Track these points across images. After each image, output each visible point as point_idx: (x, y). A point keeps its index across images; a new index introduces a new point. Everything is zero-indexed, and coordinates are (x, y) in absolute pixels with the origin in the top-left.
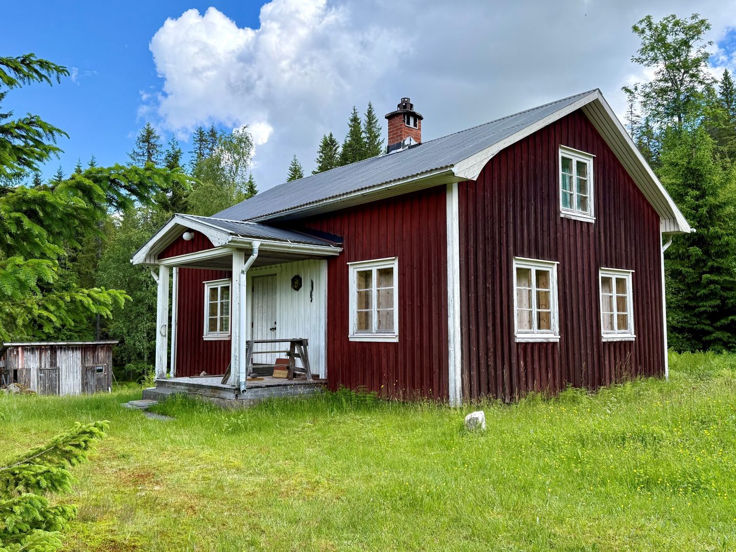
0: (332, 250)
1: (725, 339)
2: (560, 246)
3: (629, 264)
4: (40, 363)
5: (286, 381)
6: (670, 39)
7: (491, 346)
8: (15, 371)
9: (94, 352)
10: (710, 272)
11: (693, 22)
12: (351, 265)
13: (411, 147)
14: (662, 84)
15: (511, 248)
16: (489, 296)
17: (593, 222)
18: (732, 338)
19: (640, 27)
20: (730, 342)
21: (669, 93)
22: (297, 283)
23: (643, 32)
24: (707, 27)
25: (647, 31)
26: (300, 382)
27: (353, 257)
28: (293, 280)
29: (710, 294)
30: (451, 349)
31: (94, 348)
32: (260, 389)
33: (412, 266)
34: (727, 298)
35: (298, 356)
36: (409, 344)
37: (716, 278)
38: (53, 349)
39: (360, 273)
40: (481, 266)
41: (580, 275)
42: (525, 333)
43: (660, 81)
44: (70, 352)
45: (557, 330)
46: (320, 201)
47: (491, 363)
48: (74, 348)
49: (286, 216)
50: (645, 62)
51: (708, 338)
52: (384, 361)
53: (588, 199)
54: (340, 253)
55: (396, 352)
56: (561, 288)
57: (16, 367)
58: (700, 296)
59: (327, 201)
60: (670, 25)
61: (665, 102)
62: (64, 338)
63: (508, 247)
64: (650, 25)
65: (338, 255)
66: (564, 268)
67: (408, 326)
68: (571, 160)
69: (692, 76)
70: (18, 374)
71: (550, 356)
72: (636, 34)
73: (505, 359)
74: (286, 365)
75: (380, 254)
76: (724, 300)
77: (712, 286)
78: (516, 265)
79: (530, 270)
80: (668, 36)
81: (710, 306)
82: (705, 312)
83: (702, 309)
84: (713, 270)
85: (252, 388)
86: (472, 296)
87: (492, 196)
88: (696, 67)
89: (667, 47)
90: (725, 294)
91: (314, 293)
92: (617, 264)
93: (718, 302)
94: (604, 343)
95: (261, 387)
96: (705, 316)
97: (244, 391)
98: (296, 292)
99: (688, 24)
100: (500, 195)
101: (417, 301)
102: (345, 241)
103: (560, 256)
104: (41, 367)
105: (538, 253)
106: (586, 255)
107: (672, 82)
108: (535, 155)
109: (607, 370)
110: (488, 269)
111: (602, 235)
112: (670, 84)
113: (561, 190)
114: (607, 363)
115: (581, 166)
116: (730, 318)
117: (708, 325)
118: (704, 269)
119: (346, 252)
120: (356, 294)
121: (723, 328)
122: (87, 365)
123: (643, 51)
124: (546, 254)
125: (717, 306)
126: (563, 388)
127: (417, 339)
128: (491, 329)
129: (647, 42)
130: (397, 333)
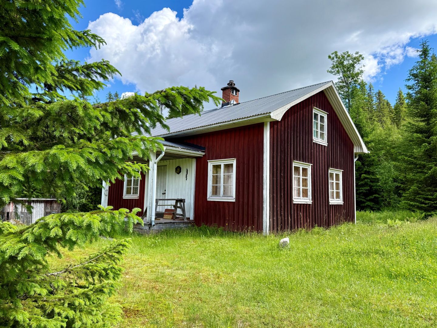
0: (200, 154)
1: (372, 206)
2: (313, 157)
3: (341, 167)
4: (22, 209)
5: (172, 221)
6: (346, 63)
7: (283, 205)
8: (8, 213)
9: (51, 204)
10: (365, 174)
11: (357, 55)
12: (209, 162)
13: (234, 105)
14: (341, 84)
15: (292, 156)
16: (282, 179)
17: (327, 145)
18: (374, 205)
19: (332, 56)
20: (373, 207)
21: (344, 88)
22: (178, 170)
23: (333, 59)
24: (363, 59)
25: (335, 59)
26: (180, 221)
27: (211, 157)
28: (176, 169)
29: (365, 184)
30: (264, 206)
31: (51, 202)
32: (161, 224)
33: (244, 163)
34: (373, 186)
35: (179, 207)
36: (241, 203)
37: (368, 176)
38: (30, 202)
39: (214, 166)
40: (279, 164)
41: (321, 171)
42: (297, 199)
43: (340, 82)
44: (38, 204)
45: (311, 198)
46: (194, 128)
47: (283, 214)
48: (40, 202)
49: (175, 135)
50: (334, 73)
51: (363, 205)
52: (227, 211)
53: (325, 134)
54: (203, 155)
55: (234, 207)
56: (313, 177)
57: (8, 211)
58: (360, 185)
59: (199, 129)
60: (346, 56)
61: (342, 93)
62: (34, 196)
63: (291, 155)
64: (336, 56)
65: (202, 156)
66: (314, 167)
67: (241, 193)
68: (318, 115)
69: (355, 81)
70: (9, 214)
71: (308, 211)
72: (330, 60)
73: (289, 212)
74: (172, 212)
75: (226, 157)
76: (371, 187)
77: (366, 180)
78: (294, 165)
79: (299, 167)
80: (345, 61)
81: (365, 190)
82: (362, 192)
83: (361, 191)
84: (366, 172)
85: (157, 224)
86: (275, 179)
87: (284, 130)
88: (357, 77)
89: (344, 66)
90: (372, 184)
91: (188, 176)
92: (336, 167)
93: (368, 188)
94: (330, 205)
95: (162, 223)
96: (362, 194)
97: (154, 225)
98: (178, 175)
99: (354, 56)
100: (288, 129)
101: (246, 180)
102: (206, 149)
103: (313, 162)
104: (22, 211)
105: (304, 159)
106: (323, 162)
107: (346, 83)
108: (303, 111)
109: (331, 218)
110: (282, 166)
111: (330, 152)
112: (345, 84)
113: (313, 129)
114: (331, 215)
115: (322, 118)
116: (374, 195)
117: (363, 198)
118: (362, 172)
119: (207, 155)
120: (212, 177)
121: (370, 200)
122: (47, 211)
123: (333, 68)
124: (307, 160)
125: (368, 190)
126: (313, 227)
127: (246, 200)
128: (283, 196)
129: (335, 63)
130: (234, 196)
